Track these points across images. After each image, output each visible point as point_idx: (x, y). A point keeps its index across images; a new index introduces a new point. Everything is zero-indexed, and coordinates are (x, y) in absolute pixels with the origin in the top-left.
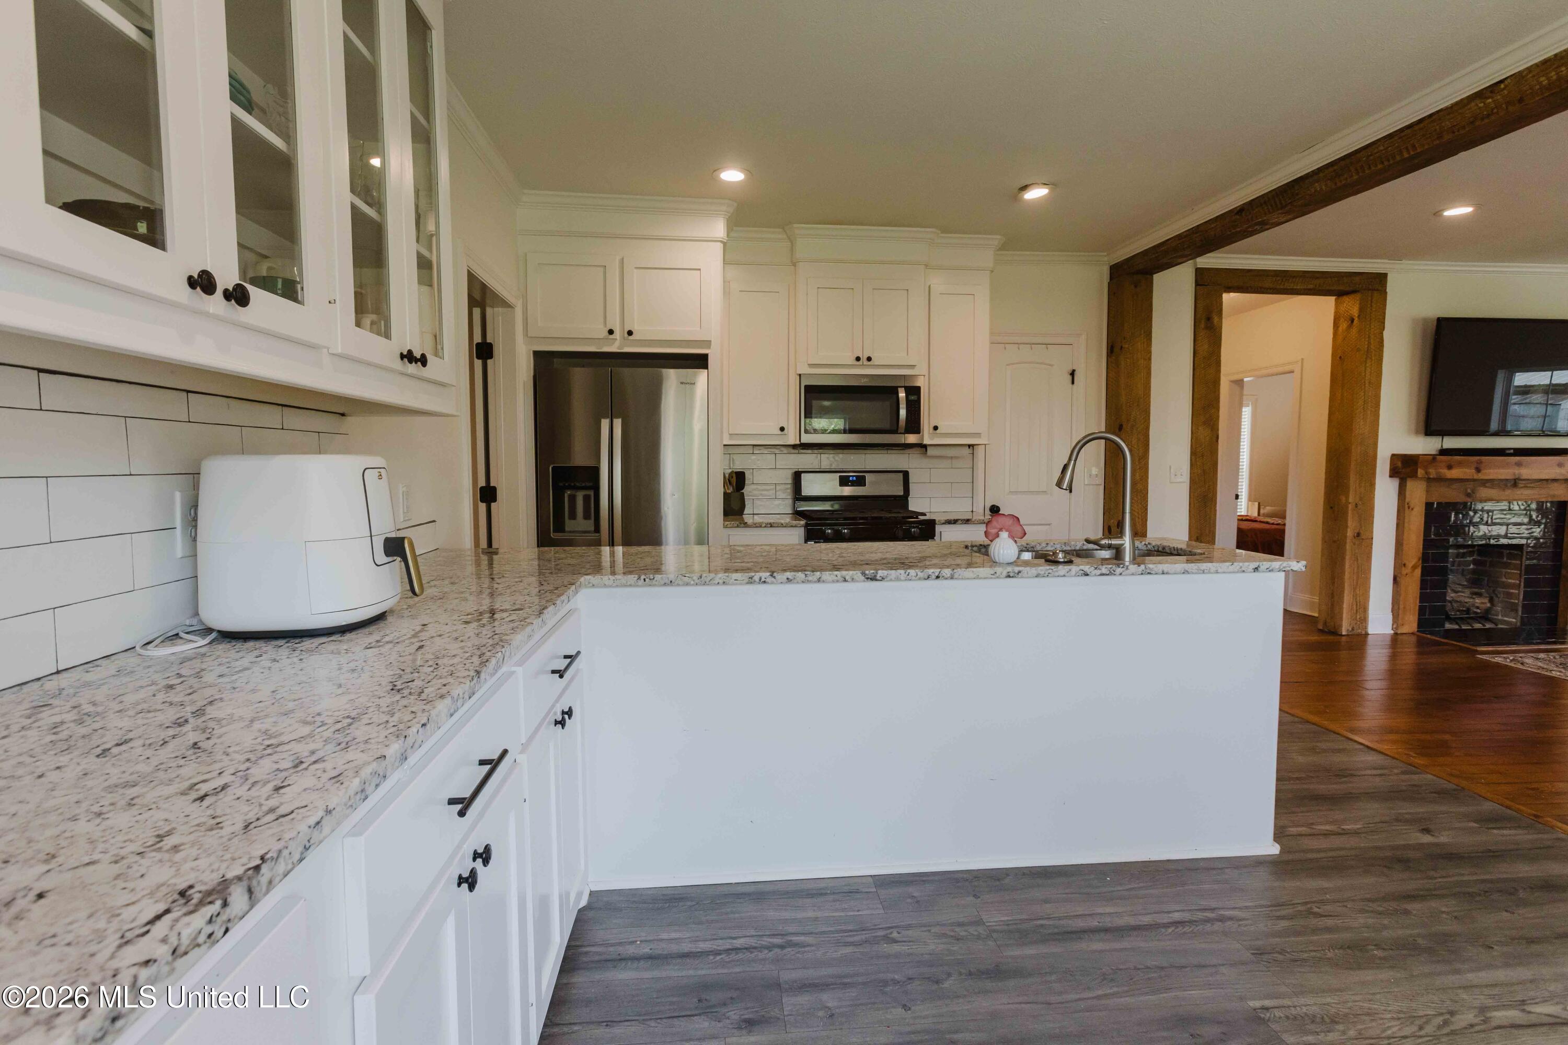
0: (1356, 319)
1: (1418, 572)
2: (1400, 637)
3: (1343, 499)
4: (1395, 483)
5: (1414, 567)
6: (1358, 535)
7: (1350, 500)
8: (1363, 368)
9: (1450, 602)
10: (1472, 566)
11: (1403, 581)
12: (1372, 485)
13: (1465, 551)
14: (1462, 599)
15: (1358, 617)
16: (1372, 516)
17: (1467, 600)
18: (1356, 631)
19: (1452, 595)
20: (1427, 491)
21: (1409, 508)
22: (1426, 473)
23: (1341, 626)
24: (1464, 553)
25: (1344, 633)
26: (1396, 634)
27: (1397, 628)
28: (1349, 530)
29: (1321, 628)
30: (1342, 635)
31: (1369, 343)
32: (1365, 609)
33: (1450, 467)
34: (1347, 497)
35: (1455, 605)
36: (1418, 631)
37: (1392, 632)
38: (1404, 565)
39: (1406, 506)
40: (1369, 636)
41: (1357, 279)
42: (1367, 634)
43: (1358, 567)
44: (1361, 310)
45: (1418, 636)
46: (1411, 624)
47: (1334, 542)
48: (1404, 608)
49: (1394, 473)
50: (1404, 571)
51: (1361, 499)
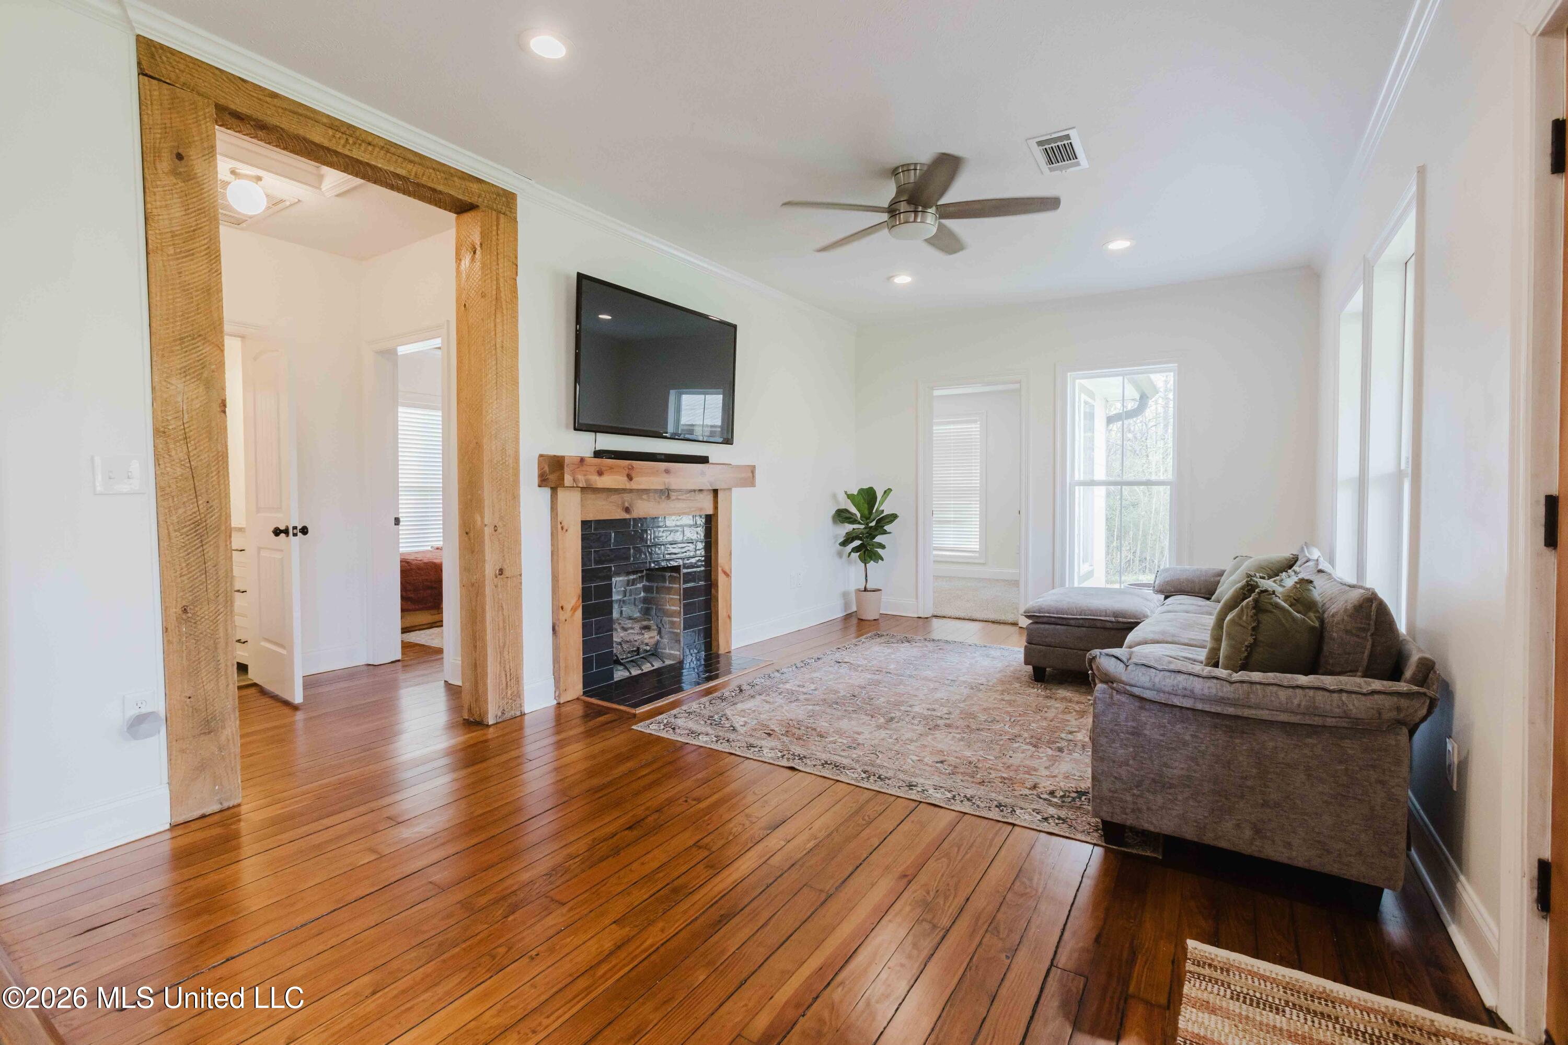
0: (479, 248)
1: (579, 613)
2: (563, 709)
3: (478, 518)
4: (547, 492)
5: (574, 609)
6: (501, 571)
7: (486, 521)
8: (492, 325)
9: (620, 644)
10: (642, 594)
11: (562, 629)
12: (515, 497)
13: (635, 576)
14: (631, 638)
15: (509, 692)
16: (518, 542)
17: (636, 638)
18: (508, 715)
19: (622, 634)
20: (582, 506)
21: (562, 528)
22: (574, 480)
23: (487, 713)
24: (634, 579)
25: (490, 723)
26: (559, 703)
27: (559, 696)
28: (487, 566)
29: (467, 718)
30: (488, 726)
31: (498, 288)
32: (518, 680)
33: (600, 473)
34: (482, 518)
35: (625, 646)
36: (585, 693)
37: (555, 702)
38: (562, 608)
39: (559, 526)
40: (526, 717)
41: (475, 187)
42: (523, 715)
43: (504, 622)
44: (483, 235)
45: (585, 702)
46: (575, 687)
47: (473, 585)
48: (566, 667)
49: (543, 481)
50: (563, 616)
51: (501, 518)
